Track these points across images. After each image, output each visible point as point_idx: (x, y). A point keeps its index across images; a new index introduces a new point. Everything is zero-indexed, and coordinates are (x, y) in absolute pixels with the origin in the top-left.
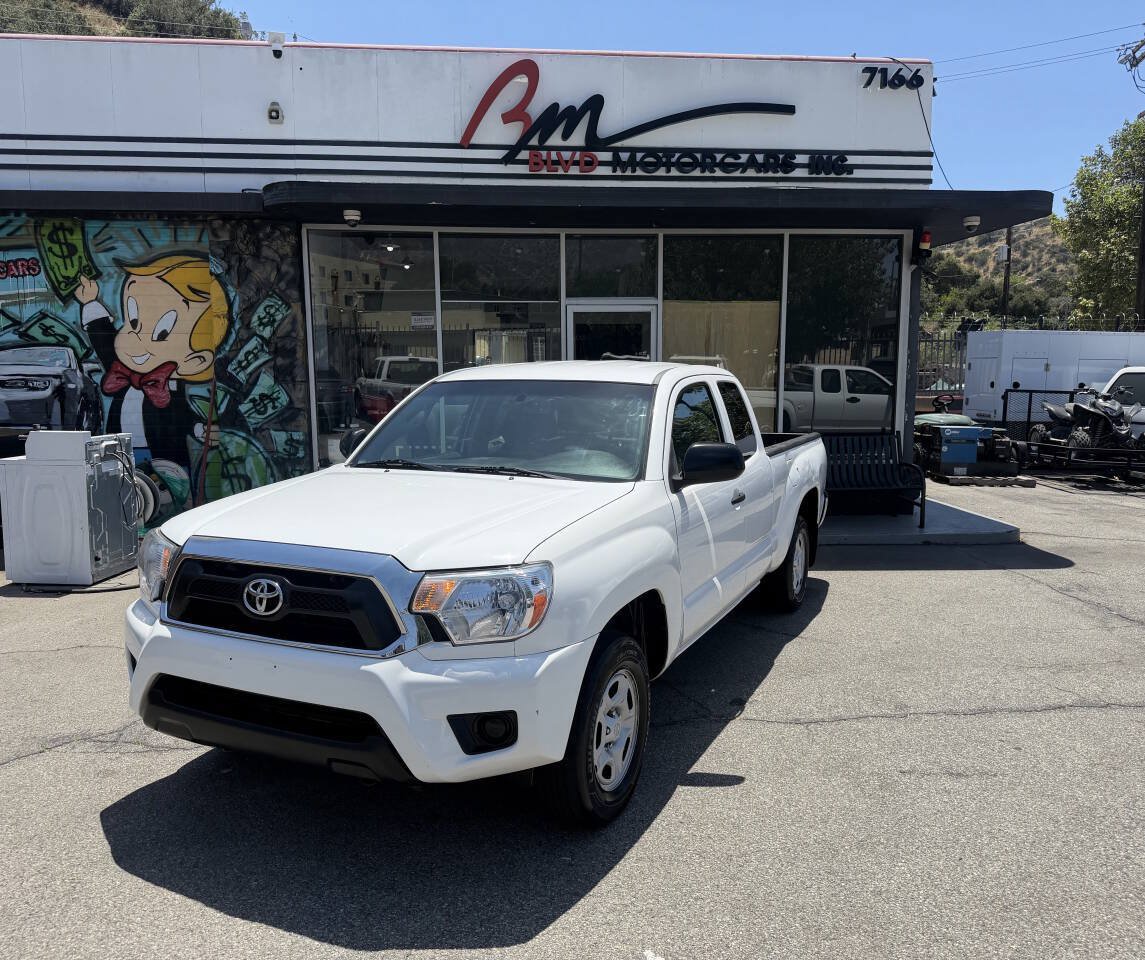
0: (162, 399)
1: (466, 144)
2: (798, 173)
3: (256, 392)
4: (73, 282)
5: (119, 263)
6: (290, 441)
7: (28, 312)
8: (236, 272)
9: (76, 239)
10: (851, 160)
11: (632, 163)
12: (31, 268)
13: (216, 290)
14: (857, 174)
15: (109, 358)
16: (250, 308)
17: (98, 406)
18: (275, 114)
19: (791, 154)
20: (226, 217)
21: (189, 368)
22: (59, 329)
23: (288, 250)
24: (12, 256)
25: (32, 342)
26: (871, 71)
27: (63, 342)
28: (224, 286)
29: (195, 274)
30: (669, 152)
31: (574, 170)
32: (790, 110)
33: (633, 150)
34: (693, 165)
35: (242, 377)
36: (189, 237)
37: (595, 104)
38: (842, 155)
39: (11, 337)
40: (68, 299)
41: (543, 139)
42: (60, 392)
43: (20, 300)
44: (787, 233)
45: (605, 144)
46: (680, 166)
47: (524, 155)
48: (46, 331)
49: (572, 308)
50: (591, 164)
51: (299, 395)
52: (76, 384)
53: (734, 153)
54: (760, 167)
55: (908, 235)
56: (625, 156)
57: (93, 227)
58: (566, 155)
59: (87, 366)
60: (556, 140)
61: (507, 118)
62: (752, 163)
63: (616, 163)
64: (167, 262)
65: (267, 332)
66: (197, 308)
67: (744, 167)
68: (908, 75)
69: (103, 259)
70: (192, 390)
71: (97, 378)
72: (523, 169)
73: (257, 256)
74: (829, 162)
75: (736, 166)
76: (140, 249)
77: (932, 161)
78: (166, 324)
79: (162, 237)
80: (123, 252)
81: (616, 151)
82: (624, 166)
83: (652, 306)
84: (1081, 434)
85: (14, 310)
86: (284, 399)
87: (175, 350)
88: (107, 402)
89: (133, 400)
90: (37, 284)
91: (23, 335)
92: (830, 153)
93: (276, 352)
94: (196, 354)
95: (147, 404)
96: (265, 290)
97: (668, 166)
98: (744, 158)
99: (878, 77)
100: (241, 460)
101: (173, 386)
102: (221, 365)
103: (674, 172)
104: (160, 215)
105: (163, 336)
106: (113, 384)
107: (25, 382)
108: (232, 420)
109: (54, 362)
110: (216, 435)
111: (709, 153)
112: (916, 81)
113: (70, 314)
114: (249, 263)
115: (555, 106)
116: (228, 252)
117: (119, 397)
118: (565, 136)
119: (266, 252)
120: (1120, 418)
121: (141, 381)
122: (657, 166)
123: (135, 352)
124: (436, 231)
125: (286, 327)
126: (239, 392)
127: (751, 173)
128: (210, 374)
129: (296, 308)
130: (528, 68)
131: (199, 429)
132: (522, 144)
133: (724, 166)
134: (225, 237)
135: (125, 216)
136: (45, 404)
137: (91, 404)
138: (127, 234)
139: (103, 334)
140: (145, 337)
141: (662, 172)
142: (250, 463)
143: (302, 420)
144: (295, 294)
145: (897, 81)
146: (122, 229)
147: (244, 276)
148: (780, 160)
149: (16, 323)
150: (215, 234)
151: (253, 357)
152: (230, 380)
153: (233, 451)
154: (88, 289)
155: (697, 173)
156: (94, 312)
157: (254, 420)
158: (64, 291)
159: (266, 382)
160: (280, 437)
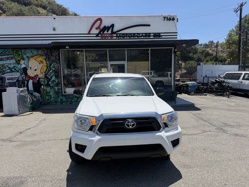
0: (36, 81)
1: (89, 33)
2: (151, 37)
3: (52, 80)
4: (19, 61)
5: (27, 57)
6: (58, 89)
7: (12, 66)
8: (48, 58)
9: (20, 53)
10: (161, 34)
11: (120, 36)
12: (12, 58)
13: (44, 61)
14: (163, 37)
15: (26, 74)
16: (51, 65)
17: (24, 83)
18: (54, 29)
19: (150, 34)
20: (46, 48)
21: (41, 76)
22: (17, 69)
23: (57, 54)
24: (9, 56)
25: (12, 72)
26: (165, 18)
27: (18, 72)
28: (46, 60)
29: (41, 59)
30: (127, 34)
31: (109, 38)
32: (149, 25)
33: (120, 34)
34: (131, 36)
35: (49, 77)
36: (40, 52)
37: (113, 26)
38: (160, 34)
39: (9, 71)
40: (19, 64)
41: (103, 32)
42: (18, 80)
43: (10, 64)
44: (150, 49)
45: (115, 33)
46: (129, 37)
47: (100, 35)
48: (15, 69)
49: (110, 63)
50: (112, 37)
51: (60, 80)
52: (21, 79)
53: (139, 34)
54: (144, 36)
55: (173, 48)
56: (118, 35)
57: (23, 51)
58: (108, 35)
59: (22, 76)
60: (106, 32)
61: (97, 29)
62: (142, 36)
63: (117, 36)
64: (36, 57)
65: (54, 69)
66: (42, 65)
67: (141, 36)
68: (172, 18)
69: (25, 56)
70: (41, 80)
71: (24, 78)
72: (100, 38)
73: (52, 55)
74: (157, 35)
75: (139, 36)
76: (31, 54)
77: (177, 34)
78: (36, 68)
79: (35, 52)
80: (28, 55)
81: (117, 34)
82: (118, 37)
83: (125, 63)
84: (216, 85)
85: (9, 66)
86: (57, 81)
87: (38, 72)
88: (26, 82)
89: (31, 82)
90: (13, 61)
91: (11, 70)
92: (157, 33)
93: (55, 72)
94: (42, 73)
95: (33, 83)
96: (53, 61)
97: (127, 37)
98: (141, 35)
99: (166, 19)
100: (50, 92)
101: (38, 79)
102: (46, 75)
103: (128, 38)
104: (34, 48)
105: (36, 70)
106: (27, 79)
107: (11, 79)
108: (48, 85)
109: (17, 75)
110: (45, 88)
111: (134, 34)
112: (173, 19)
113: (19, 66)
114: (50, 56)
115: (105, 26)
116: (46, 55)
117: (28, 81)
118: (107, 32)
119: (53, 54)
120: (224, 82)
121: (32, 78)
122: (124, 37)
123: (31, 73)
124: (84, 50)
125: (57, 68)
126: (49, 80)
127: (142, 37)
128: (44, 77)
129: (59, 64)
130: (100, 19)
131: (42, 87)
132: (99, 33)
133: (137, 36)
134: (46, 52)
135: (28, 48)
136: (15, 83)
137: (23, 83)
138: (29, 52)
139: (25, 70)
140: (32, 70)
141: (126, 38)
142: (51, 93)
143: (60, 85)
144: (58, 62)
145: (170, 19)
146: (28, 51)
147: (49, 59)
148: (148, 35)
149: (10, 68)
150: (44, 51)
151: (51, 74)
152: (47, 78)
153: (48, 91)
154: (22, 62)
155: (132, 38)
156: (23, 66)
157: (52, 85)
158: (18, 62)
159: (54, 78)
160: (56, 88)
